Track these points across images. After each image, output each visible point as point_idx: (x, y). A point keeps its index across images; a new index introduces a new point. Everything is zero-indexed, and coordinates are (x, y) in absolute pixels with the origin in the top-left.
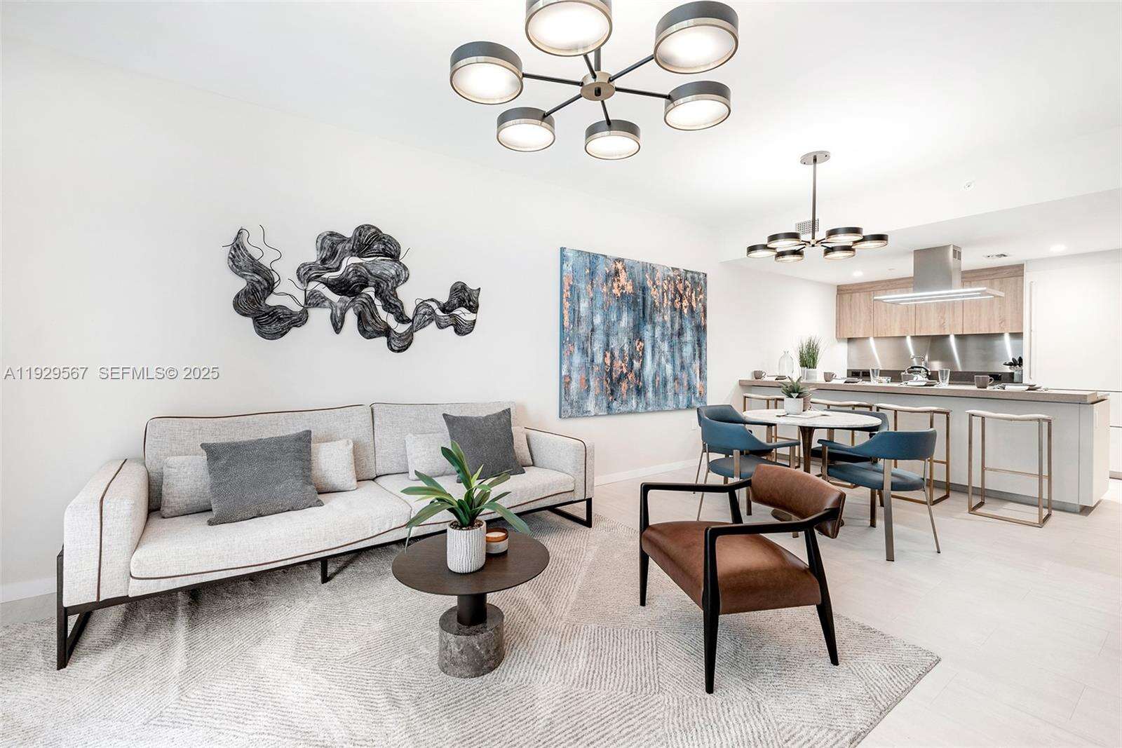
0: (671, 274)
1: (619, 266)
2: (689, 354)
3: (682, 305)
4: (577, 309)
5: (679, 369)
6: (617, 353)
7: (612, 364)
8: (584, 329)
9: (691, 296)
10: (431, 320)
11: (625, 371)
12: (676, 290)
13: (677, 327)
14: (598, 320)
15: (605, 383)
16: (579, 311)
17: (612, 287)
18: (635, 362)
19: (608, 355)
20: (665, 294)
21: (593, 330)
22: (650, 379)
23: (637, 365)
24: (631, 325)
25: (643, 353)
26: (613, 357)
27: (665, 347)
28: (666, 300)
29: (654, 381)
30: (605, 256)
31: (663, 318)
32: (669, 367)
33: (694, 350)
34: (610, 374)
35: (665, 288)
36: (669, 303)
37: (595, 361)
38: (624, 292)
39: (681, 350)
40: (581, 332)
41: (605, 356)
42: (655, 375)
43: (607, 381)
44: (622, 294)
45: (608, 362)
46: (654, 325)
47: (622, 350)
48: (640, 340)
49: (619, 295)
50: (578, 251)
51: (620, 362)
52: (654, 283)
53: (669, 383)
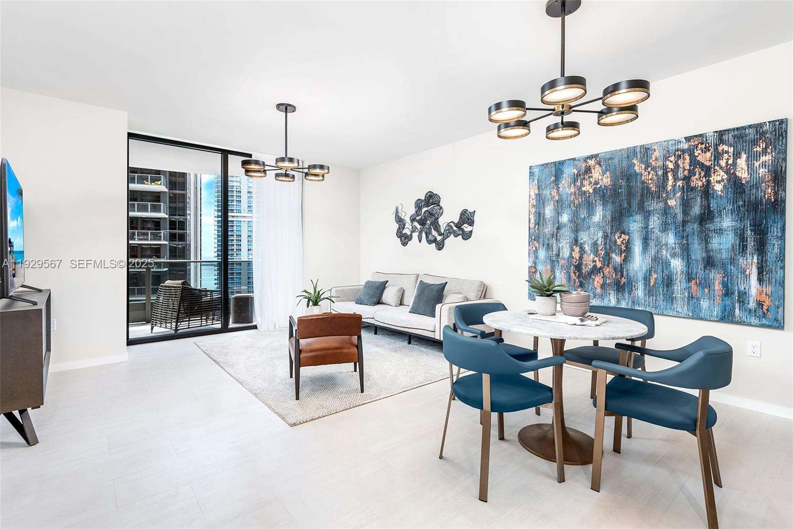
0: (685, 146)
1: (591, 162)
2: (729, 246)
3: (709, 182)
4: (542, 212)
5: (701, 266)
6: (587, 248)
7: (581, 258)
8: (548, 229)
9: (735, 164)
10: (451, 233)
11: (599, 265)
12: (694, 162)
13: (696, 210)
14: (565, 218)
15: (572, 275)
16: (544, 214)
17: (582, 185)
18: (614, 256)
19: (577, 249)
20: (669, 174)
21: (558, 228)
22: (640, 275)
23: (617, 259)
24: (609, 218)
25: (627, 247)
26: (582, 251)
27: (671, 239)
28: (671, 182)
29: (646, 279)
30: (574, 159)
31: (666, 203)
32: (677, 264)
33: (742, 239)
34: (578, 267)
35: (671, 166)
36: (680, 183)
37: (561, 255)
38: (599, 186)
39: (706, 240)
40: (546, 231)
41: (572, 250)
42: (650, 272)
43: (575, 273)
44: (594, 190)
45: (576, 255)
46: (647, 215)
47: (595, 244)
48: (623, 233)
49: (591, 191)
50: (543, 165)
51: (592, 256)
52: (648, 165)
53: (678, 282)
